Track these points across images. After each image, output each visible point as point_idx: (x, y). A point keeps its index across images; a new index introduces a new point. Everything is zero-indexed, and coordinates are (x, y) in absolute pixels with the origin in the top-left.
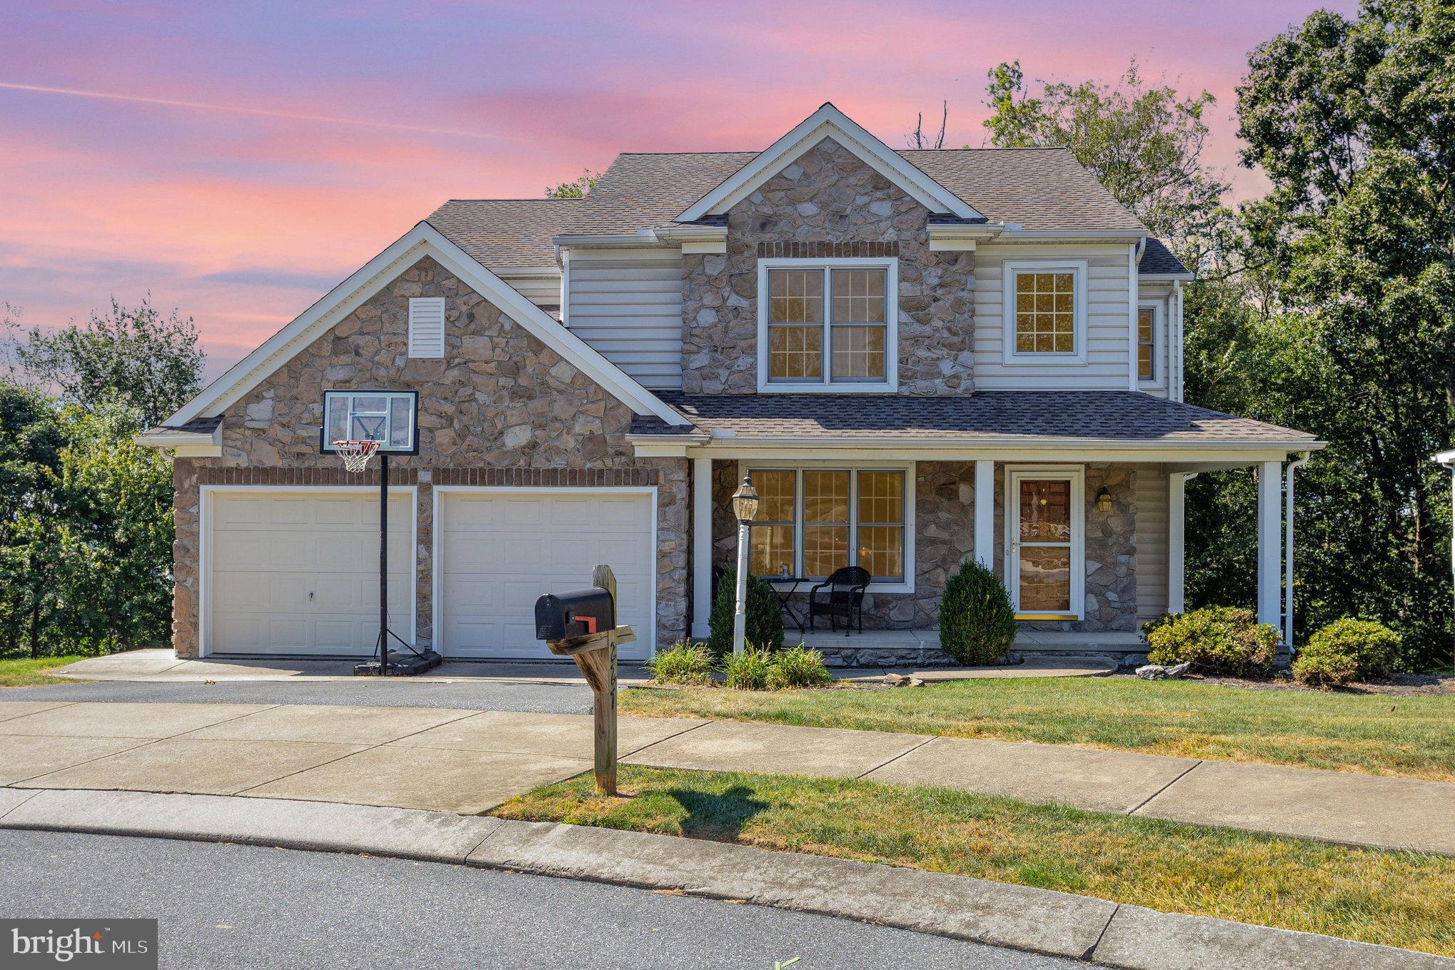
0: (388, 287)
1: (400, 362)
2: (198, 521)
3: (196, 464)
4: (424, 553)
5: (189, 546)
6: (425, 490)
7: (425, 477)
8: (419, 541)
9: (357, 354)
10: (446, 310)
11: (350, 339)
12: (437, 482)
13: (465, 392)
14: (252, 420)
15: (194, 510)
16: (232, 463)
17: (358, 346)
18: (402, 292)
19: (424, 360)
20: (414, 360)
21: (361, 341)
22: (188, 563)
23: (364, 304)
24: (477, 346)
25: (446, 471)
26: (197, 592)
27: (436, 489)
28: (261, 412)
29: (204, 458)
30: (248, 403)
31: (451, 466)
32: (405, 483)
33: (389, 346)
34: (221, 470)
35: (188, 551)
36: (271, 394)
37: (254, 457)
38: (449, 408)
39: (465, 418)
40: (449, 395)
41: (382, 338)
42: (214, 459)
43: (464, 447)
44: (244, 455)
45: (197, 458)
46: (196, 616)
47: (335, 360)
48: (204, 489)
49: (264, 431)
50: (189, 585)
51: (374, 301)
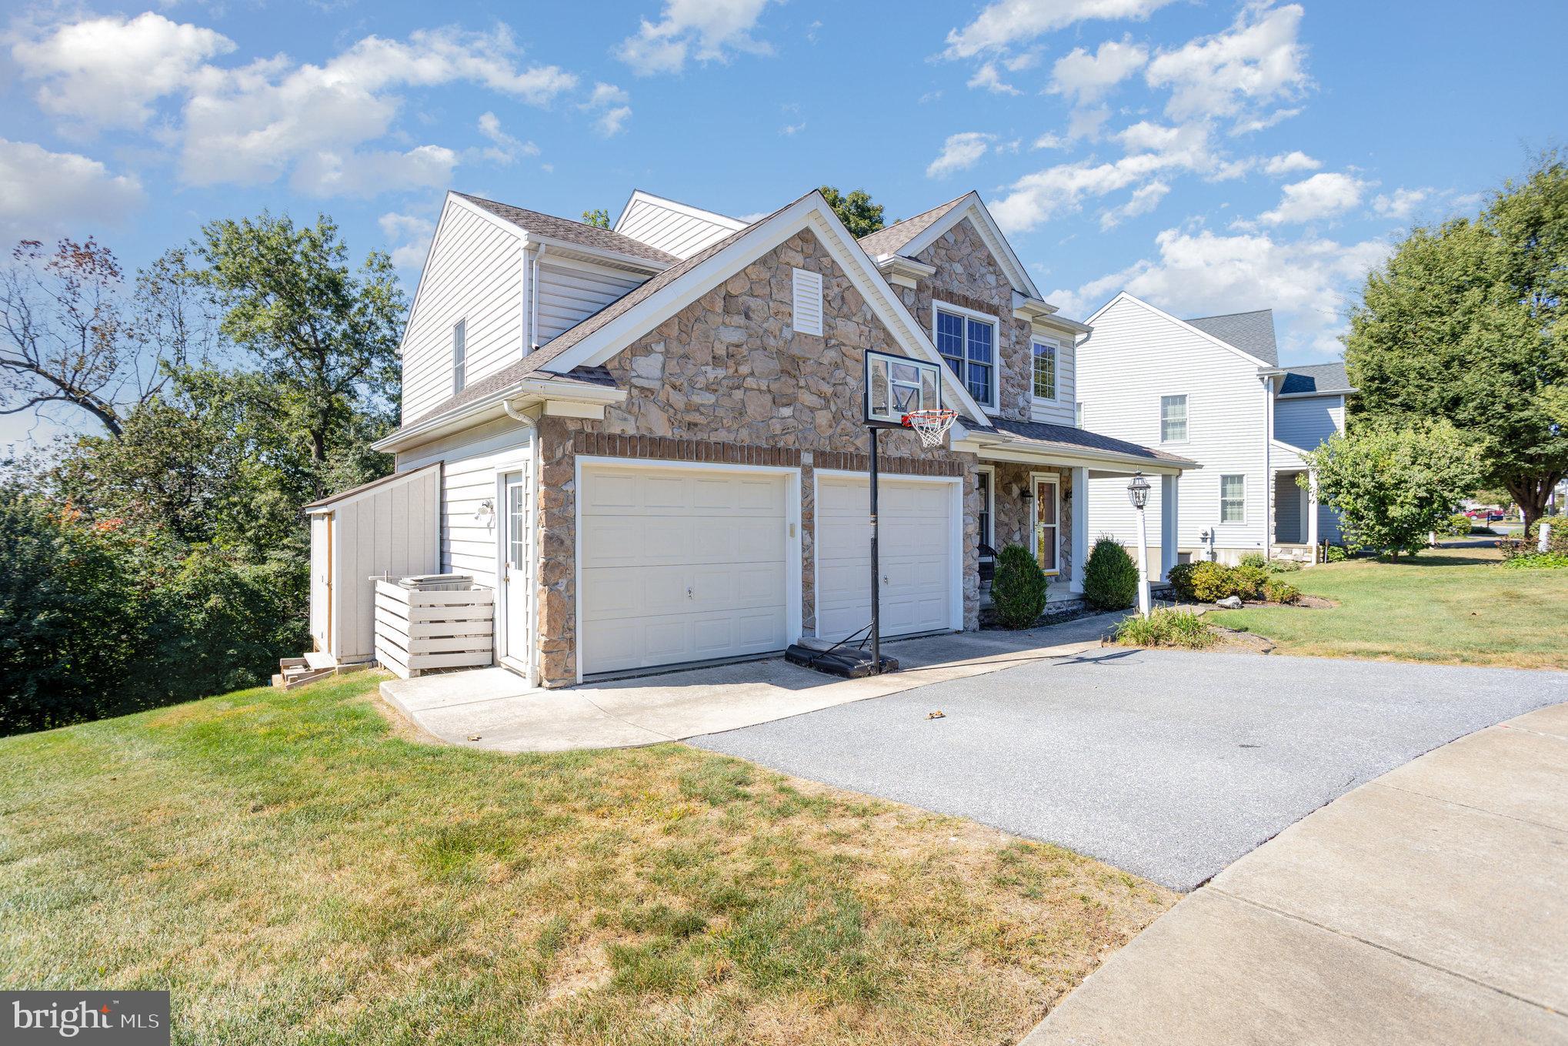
0: (775, 251)
1: (787, 334)
2: (574, 503)
3: (572, 427)
4: (808, 540)
5: (563, 536)
6: (807, 473)
7: (807, 458)
8: (804, 527)
9: (747, 317)
10: (824, 288)
11: (740, 299)
12: (816, 465)
13: (840, 374)
14: (638, 376)
15: (569, 488)
16: (616, 430)
17: (749, 308)
18: (787, 260)
19: (806, 336)
20: (799, 334)
21: (753, 303)
22: (561, 559)
23: (754, 263)
24: (848, 330)
25: (823, 453)
26: (573, 597)
27: (818, 472)
28: (648, 368)
29: (582, 420)
30: (633, 355)
31: (828, 449)
32: (789, 464)
33: (776, 314)
34: (600, 436)
35: (562, 542)
36: (660, 348)
37: (642, 423)
38: (828, 390)
39: (838, 401)
40: (827, 376)
41: (771, 304)
42: (594, 422)
43: (839, 430)
44: (632, 419)
45: (572, 419)
46: (573, 630)
47: (727, 320)
48: (582, 461)
49: (652, 391)
50: (562, 589)
51: (763, 261)
